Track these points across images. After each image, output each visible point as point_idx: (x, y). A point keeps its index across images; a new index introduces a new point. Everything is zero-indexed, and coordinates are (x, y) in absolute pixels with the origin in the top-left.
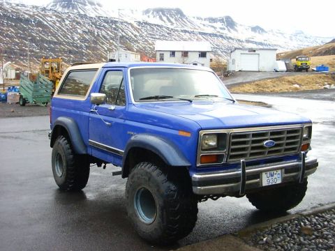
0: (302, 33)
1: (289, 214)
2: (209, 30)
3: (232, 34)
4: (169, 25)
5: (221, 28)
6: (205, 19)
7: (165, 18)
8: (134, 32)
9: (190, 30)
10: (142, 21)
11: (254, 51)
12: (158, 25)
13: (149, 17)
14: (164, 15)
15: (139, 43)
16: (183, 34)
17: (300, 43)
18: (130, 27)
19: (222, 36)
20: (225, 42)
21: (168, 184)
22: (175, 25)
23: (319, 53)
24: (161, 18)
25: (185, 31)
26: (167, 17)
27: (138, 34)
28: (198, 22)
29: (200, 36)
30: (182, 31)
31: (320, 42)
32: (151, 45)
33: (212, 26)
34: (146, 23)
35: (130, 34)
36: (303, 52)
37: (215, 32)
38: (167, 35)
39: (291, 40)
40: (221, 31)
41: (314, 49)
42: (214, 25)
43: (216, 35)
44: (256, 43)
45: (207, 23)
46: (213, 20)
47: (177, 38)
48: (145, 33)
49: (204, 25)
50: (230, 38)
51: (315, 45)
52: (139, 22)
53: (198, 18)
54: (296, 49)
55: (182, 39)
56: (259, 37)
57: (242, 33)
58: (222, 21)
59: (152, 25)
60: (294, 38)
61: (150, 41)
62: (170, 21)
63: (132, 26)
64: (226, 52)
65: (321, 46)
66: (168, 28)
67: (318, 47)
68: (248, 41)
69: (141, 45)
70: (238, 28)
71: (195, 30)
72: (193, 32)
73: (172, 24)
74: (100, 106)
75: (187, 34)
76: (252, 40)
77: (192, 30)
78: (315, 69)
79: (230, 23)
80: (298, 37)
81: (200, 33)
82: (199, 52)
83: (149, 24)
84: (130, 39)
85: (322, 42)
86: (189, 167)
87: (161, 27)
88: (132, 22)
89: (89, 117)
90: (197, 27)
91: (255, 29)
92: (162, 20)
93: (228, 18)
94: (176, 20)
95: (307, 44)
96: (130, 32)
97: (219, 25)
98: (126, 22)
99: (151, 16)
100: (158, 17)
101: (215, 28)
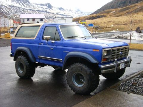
0: (80, 10)
1: (119, 80)
2: (41, 9)
3: (51, 11)
4: (23, 7)
5: (46, 8)
6: (39, 5)
7: (21, 4)
8: (7, 10)
9: (32, 9)
10: (11, 5)
11: (64, 18)
12: (18, 7)
13: (14, 3)
14: (21, 3)
15: (10, 15)
16: (29, 11)
17: (79, 15)
18: (6, 8)
19: (46, 12)
20: (48, 14)
21: (90, 70)
22: (26, 7)
23: (87, 19)
24: (19, 4)
25: (31, 10)
26: (22, 3)
27: (9, 11)
28: (36, 6)
29: (37, 12)
30: (29, 10)
31: (87, 14)
32: (15, 16)
33: (42, 8)
34: (13, 6)
35: (6, 11)
36: (81, 18)
37: (43, 10)
38: (22, 11)
39: (75, 13)
40: (46, 10)
41: (85, 17)
42: (43, 7)
43: (44, 11)
44: (61, 15)
45: (40, 6)
46: (42, 5)
47: (27, 13)
48: (13, 11)
49: (39, 7)
50: (50, 13)
51: (84, 15)
52: (10, 6)
53: (36, 4)
54: (77, 17)
55: (29, 13)
56: (62, 12)
57: (55, 11)
58: (46, 5)
59: (16, 7)
60: (76, 12)
61: (15, 14)
62: (23, 5)
63: (7, 7)
64: (48, 19)
65: (87, 16)
66: (23, 8)
67: (86, 16)
68: (57, 14)
69: (11, 16)
70: (53, 8)
71: (35, 9)
72: (34, 10)
73: (25, 6)
74: (48, 41)
75: (31, 11)
76: (59, 13)
77: (33, 9)
78: (88, 25)
79: (50, 6)
80: (78, 12)
81: (37, 11)
82: (40, 19)
83: (15, 7)
84: (6, 13)
85: (88, 14)
86: (98, 63)
87: (19, 8)
88: (7, 6)
89: (38, 46)
90: (35, 8)
91: (60, 9)
92: (20, 5)
93: (49, 4)
94: (26, 5)
95: (82, 15)
96: (6, 10)
97: (45, 7)
98: (4, 6)
99: (15, 3)
100: (18, 3)
101: (43, 8)
